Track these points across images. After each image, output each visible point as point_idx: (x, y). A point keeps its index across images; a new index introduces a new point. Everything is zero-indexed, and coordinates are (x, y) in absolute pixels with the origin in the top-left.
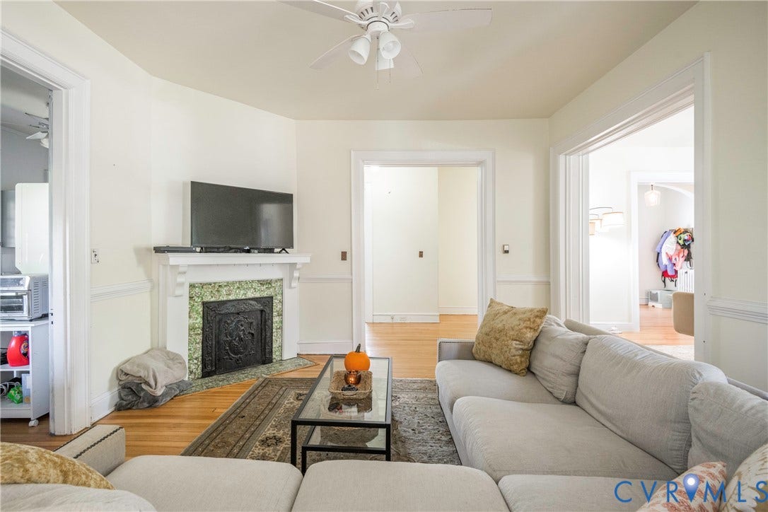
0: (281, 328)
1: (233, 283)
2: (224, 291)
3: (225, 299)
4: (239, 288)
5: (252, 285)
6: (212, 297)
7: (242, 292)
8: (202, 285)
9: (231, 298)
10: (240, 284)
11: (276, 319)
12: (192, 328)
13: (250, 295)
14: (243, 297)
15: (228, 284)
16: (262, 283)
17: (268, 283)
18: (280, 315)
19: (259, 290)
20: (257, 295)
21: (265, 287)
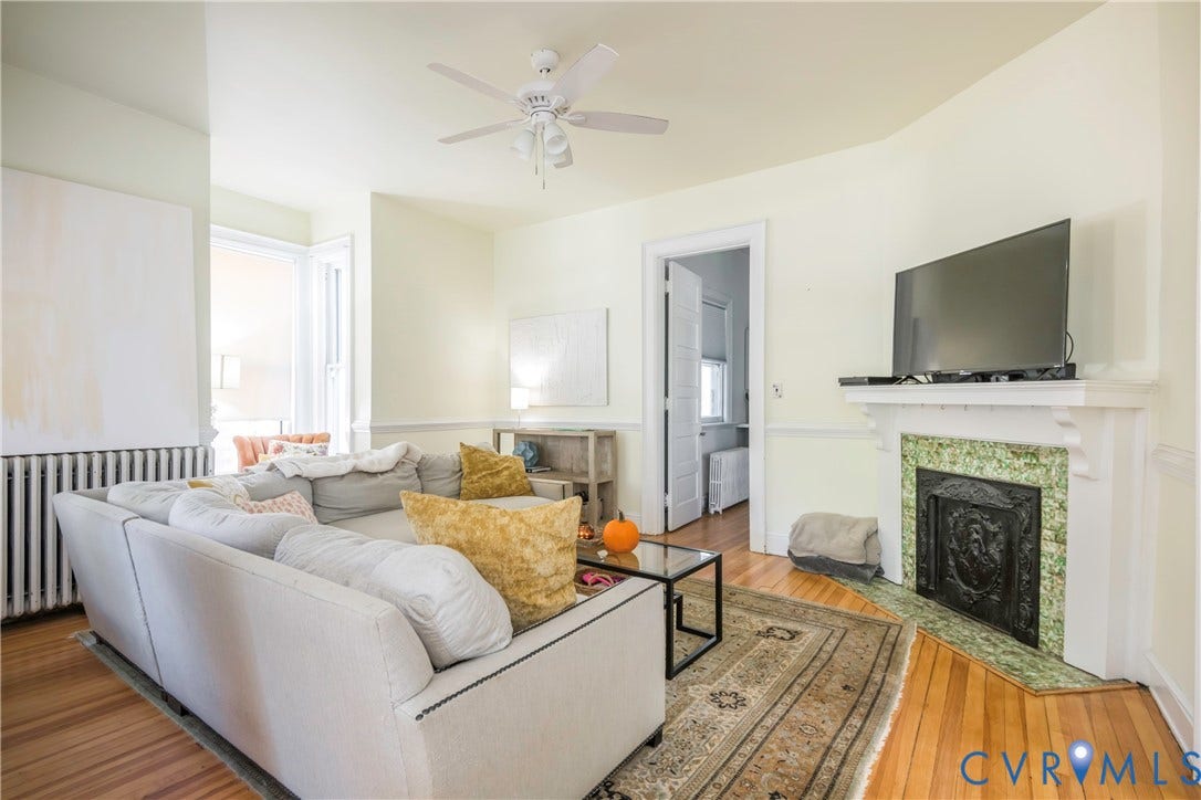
0: (1061, 574)
1: (961, 442)
2: (946, 454)
3: (947, 469)
4: (969, 453)
5: (994, 452)
6: (929, 461)
7: (976, 463)
8: (918, 439)
9: (958, 470)
10: (973, 447)
11: (1048, 547)
12: (905, 506)
13: (991, 472)
14: (978, 474)
15: (952, 443)
16: (1017, 451)
17: (1031, 453)
18: (1060, 540)
19: (1008, 466)
20: (1005, 476)
21: (1022, 461)
